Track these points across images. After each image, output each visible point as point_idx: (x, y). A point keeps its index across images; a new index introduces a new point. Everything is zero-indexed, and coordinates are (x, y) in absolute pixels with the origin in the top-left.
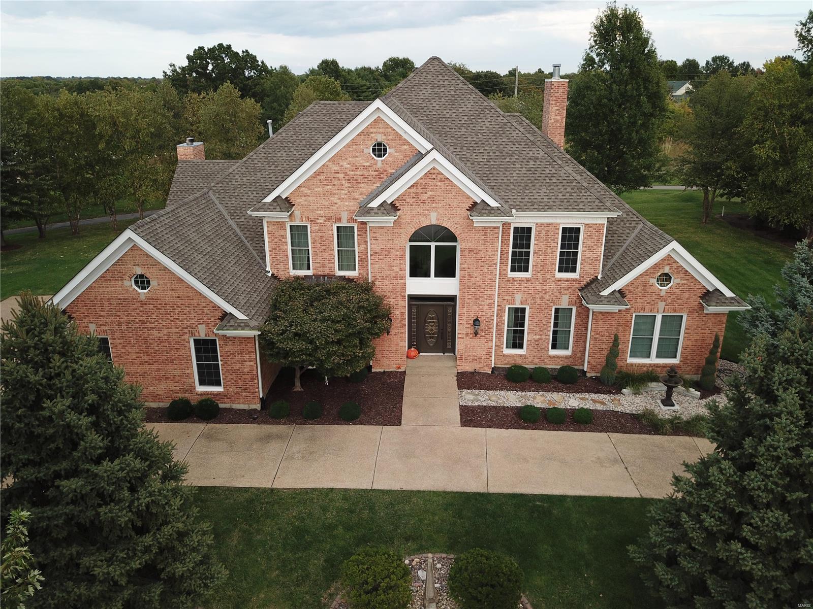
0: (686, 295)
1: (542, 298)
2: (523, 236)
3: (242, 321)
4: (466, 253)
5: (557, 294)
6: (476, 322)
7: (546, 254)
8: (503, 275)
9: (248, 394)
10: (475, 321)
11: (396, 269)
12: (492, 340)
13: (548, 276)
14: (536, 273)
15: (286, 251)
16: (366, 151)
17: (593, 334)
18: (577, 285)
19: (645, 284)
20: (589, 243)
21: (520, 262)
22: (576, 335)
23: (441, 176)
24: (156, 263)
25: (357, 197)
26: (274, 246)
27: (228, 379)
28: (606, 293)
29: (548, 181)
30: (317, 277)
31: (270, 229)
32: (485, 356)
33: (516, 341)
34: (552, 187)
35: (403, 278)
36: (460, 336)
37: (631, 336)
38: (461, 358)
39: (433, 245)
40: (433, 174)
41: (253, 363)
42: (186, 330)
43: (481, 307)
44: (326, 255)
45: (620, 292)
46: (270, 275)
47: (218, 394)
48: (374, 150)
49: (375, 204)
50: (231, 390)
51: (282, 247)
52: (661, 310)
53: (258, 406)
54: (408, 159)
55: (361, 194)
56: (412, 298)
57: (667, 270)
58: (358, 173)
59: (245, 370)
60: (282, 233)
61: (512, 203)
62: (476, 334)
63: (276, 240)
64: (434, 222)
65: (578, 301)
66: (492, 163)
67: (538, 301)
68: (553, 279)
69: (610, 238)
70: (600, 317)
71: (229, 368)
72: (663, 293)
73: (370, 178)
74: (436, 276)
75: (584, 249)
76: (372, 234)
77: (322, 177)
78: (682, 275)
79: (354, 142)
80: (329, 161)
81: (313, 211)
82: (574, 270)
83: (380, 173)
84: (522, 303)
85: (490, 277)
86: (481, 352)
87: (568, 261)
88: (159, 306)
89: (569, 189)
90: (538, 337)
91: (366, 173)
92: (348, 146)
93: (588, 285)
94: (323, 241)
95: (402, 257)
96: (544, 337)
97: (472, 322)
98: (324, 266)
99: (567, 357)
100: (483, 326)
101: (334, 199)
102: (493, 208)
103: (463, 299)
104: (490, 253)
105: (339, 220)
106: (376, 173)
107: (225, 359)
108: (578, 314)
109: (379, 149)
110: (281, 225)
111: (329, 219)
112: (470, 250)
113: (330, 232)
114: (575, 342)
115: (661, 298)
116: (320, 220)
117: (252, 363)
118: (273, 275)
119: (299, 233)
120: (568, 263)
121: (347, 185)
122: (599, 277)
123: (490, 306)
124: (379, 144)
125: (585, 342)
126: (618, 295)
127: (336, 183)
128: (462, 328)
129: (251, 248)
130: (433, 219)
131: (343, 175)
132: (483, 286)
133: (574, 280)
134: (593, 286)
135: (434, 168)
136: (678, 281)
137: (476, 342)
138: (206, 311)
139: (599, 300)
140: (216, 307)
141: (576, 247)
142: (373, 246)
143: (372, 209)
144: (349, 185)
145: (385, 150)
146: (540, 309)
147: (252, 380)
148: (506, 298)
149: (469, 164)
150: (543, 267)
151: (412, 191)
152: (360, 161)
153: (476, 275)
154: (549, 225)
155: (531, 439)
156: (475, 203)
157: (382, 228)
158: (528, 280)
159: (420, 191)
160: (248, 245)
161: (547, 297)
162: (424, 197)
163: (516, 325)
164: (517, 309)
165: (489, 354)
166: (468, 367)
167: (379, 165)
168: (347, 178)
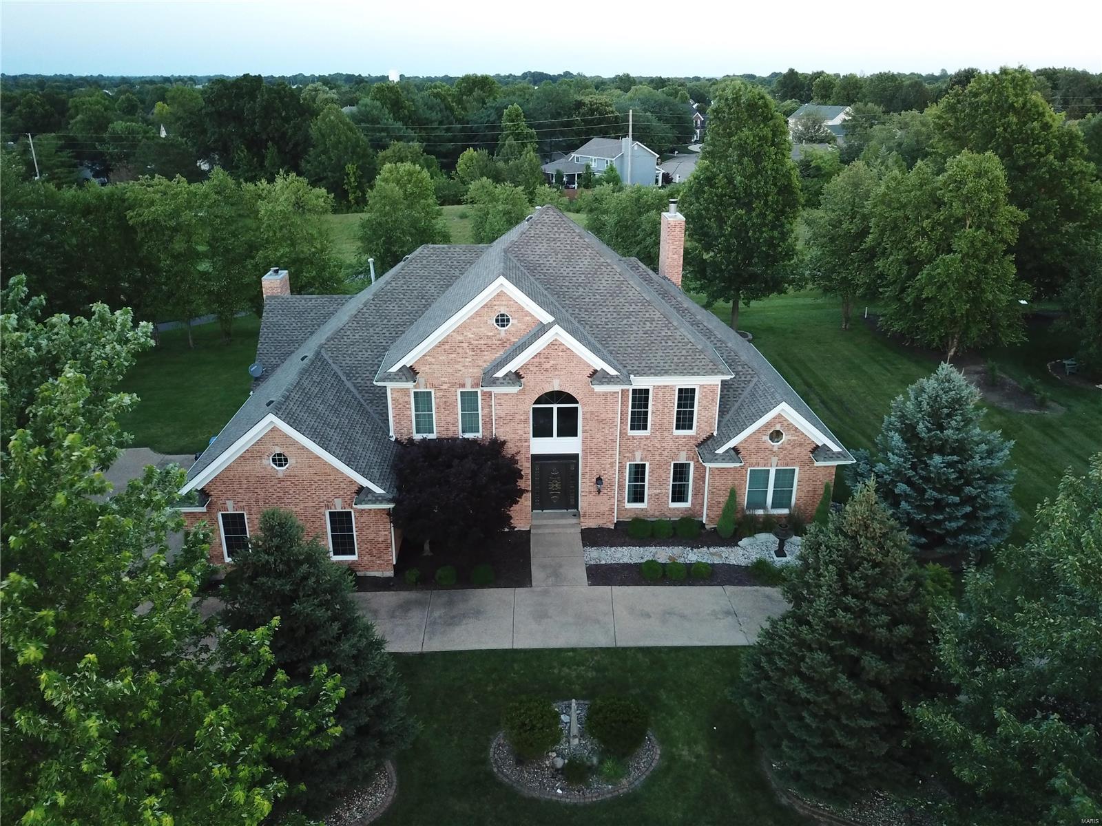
0: (797, 450)
1: (661, 455)
2: (641, 397)
3: (380, 495)
4: (588, 416)
5: (676, 451)
6: (599, 480)
7: (663, 413)
8: (623, 434)
9: (382, 562)
10: (597, 479)
11: (521, 432)
12: (614, 497)
13: (666, 434)
14: (654, 431)
15: (410, 416)
16: (490, 322)
17: (710, 488)
18: (694, 442)
19: (758, 441)
20: (704, 402)
21: (639, 421)
22: (695, 488)
23: (563, 347)
24: (295, 443)
25: (481, 364)
26: (397, 413)
27: (363, 548)
28: (720, 451)
29: (664, 344)
30: (440, 440)
31: (394, 396)
32: (608, 513)
33: (637, 496)
34: (668, 351)
35: (527, 441)
36: (583, 494)
37: (747, 489)
38: (585, 516)
39: (555, 407)
40: (554, 345)
41: (388, 535)
42: (322, 504)
43: (603, 466)
44: (450, 419)
45: (735, 449)
46: (393, 439)
47: (353, 562)
48: (497, 321)
49: (500, 374)
50: (365, 558)
51: (405, 413)
52: (774, 464)
53: (390, 573)
54: (530, 329)
55: (485, 362)
56: (535, 458)
57: (778, 428)
58: (482, 342)
59: (380, 539)
60: (406, 399)
61: (630, 368)
62: (599, 492)
63: (400, 406)
64: (557, 389)
65: (695, 457)
66: (610, 326)
67: (658, 458)
68: (671, 436)
69: (725, 392)
70: (717, 472)
71: (364, 538)
72: (775, 449)
73: (494, 347)
74: (558, 436)
75: (700, 408)
76: (497, 401)
77: (447, 347)
78: (793, 432)
79: (477, 314)
80: (454, 331)
81: (437, 378)
82: (690, 427)
83: (503, 342)
84: (642, 460)
85: (611, 438)
86: (605, 508)
87: (684, 420)
88: (297, 483)
89: (684, 352)
90: (658, 491)
91: (490, 342)
92: (472, 318)
93: (705, 441)
94: (447, 406)
95: (526, 421)
96: (664, 491)
97: (594, 480)
98: (447, 430)
99: (686, 510)
100: (605, 483)
101: (459, 367)
102: (612, 377)
103: (585, 458)
104: (610, 415)
105: (463, 386)
106: (500, 342)
107: (360, 530)
108: (696, 468)
109: (502, 320)
110: (405, 392)
111: (453, 385)
112: (592, 413)
113: (454, 398)
114: (695, 495)
115: (773, 453)
116: (445, 387)
117: (386, 533)
118: (396, 439)
119: (423, 400)
120: (684, 421)
121: (471, 353)
122: (715, 434)
123: (612, 464)
124: (502, 315)
125: (703, 495)
126: (733, 453)
127: (460, 351)
128: (585, 485)
129: (371, 411)
130: (556, 387)
131: (467, 344)
132: (604, 446)
133: (691, 437)
134: (709, 442)
135: (556, 340)
136: (789, 437)
137: (602, 499)
138: (342, 485)
139: (715, 458)
140: (352, 482)
141: (692, 406)
142: (497, 411)
143: (498, 379)
144: (473, 353)
145: (508, 320)
146: (660, 466)
147: (387, 548)
148: (627, 455)
149: (587, 327)
150: (660, 426)
151: (535, 360)
152: (484, 331)
153: (598, 436)
154: (665, 387)
155: (653, 594)
156: (595, 371)
157: (507, 394)
158: (647, 438)
159: (543, 360)
160: (368, 408)
161: (665, 453)
162: (547, 366)
163: (636, 480)
164: (637, 466)
165: (612, 510)
166: (592, 524)
167: (503, 334)
168: (471, 347)
